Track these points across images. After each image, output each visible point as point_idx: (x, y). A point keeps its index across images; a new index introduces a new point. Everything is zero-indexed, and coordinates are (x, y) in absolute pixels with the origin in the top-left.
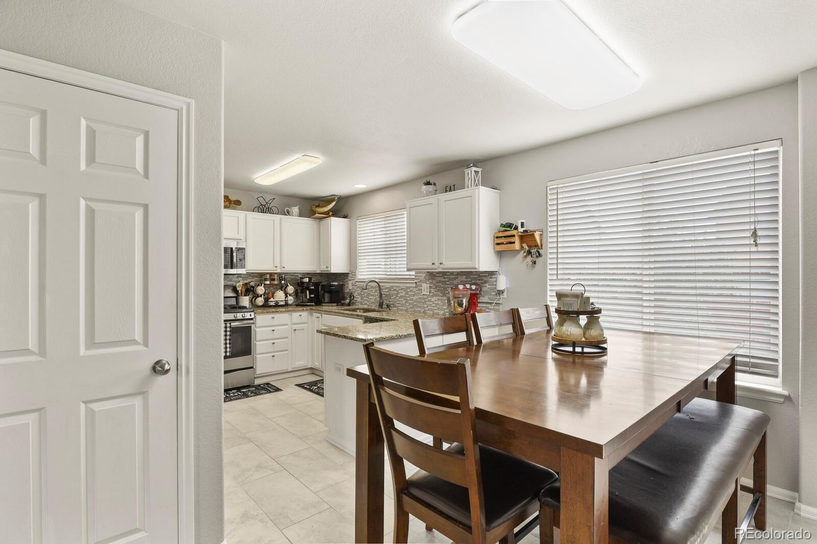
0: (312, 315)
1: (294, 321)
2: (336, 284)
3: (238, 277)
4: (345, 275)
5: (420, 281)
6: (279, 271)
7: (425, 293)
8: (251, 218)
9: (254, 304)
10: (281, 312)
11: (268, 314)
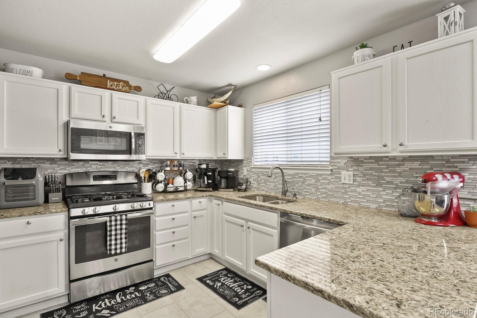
0: (211, 201)
1: (195, 208)
2: (233, 170)
3: (139, 164)
4: (240, 161)
5: (338, 168)
6: (178, 158)
7: (347, 182)
8: (151, 104)
9: (154, 191)
10: (181, 199)
11: (168, 202)
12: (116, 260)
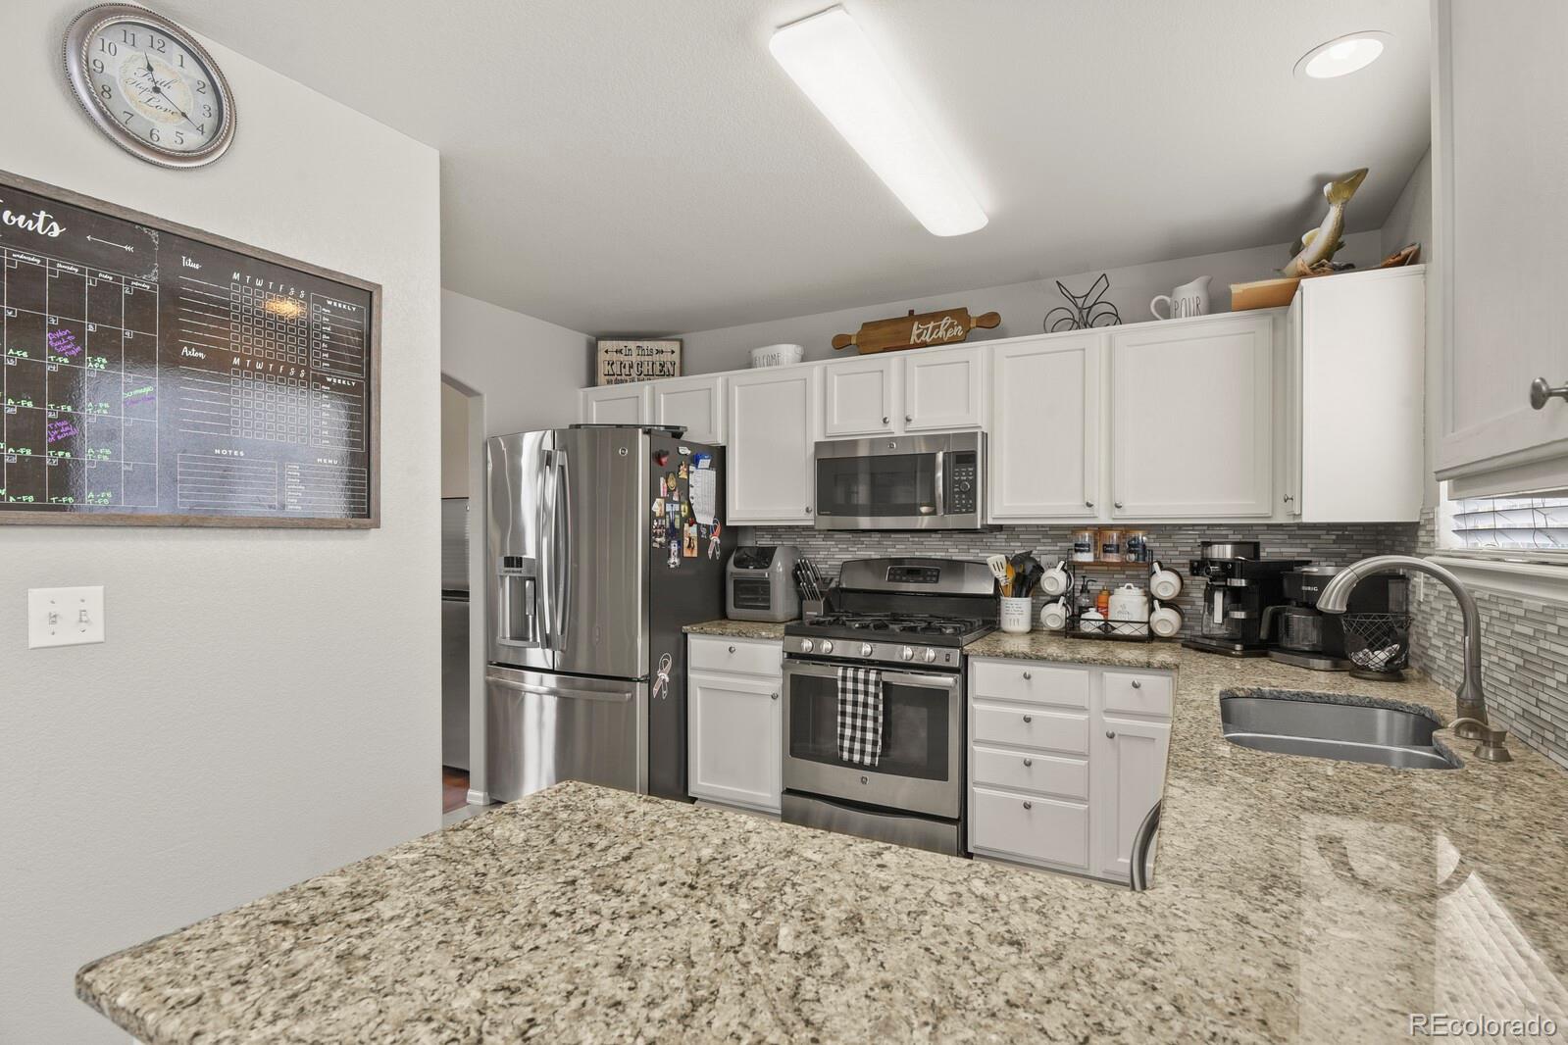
1: (1113, 702)
8: (1008, 357)
9: (1036, 627)
10: (1055, 661)
11: (1006, 660)
12: (864, 781)
